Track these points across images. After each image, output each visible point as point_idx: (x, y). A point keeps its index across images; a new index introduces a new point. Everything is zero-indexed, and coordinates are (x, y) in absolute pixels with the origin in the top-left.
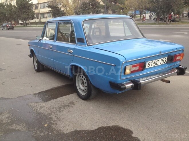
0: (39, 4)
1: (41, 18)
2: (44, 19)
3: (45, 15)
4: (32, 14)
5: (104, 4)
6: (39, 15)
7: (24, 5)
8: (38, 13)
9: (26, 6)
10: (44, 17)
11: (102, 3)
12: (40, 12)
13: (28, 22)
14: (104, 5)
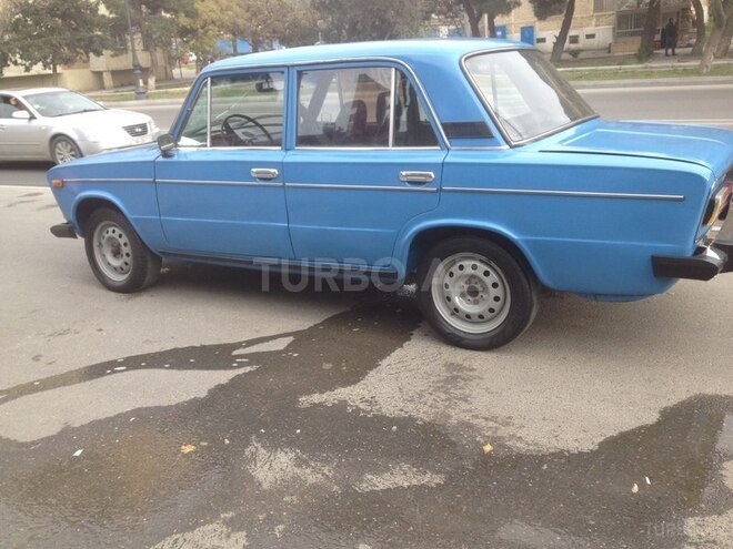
5: (111, 13)
11: (103, 10)
14: (111, 16)
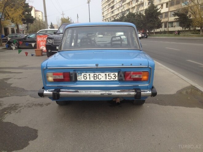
0: (170, 12)
1: (169, 27)
2: (172, 28)
3: (174, 24)
4: (158, 23)
6: (168, 23)
7: (152, 13)
8: (167, 22)
9: (153, 14)
10: (172, 27)
12: (170, 21)
13: (153, 31)
